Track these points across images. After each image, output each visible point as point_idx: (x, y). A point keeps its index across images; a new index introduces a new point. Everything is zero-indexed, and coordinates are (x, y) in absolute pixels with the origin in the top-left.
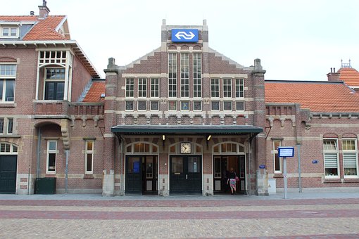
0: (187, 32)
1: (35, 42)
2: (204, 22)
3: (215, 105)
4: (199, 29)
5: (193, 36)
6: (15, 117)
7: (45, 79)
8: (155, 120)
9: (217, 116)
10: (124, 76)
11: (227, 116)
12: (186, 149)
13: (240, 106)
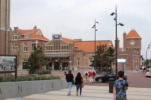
0: (57, 36)
1: (30, 39)
2: (61, 33)
3: (63, 52)
4: (59, 35)
5: (58, 37)
6: (28, 54)
7: (34, 46)
8: (51, 55)
9: (63, 54)
10: (46, 46)
11: (65, 54)
12: (57, 61)
13: (67, 51)
